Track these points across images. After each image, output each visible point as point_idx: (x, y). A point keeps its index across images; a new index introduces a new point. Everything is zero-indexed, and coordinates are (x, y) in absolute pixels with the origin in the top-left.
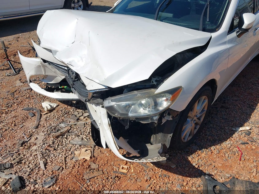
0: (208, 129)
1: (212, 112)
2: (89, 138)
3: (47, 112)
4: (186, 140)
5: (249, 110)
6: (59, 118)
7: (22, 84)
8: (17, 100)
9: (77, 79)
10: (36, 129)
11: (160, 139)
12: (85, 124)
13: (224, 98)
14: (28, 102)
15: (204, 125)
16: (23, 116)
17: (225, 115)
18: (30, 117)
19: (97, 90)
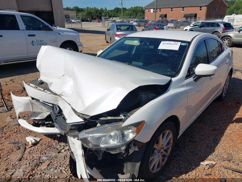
0: (176, 162)
1: (180, 146)
2: (68, 170)
3: (31, 146)
4: (155, 171)
5: (213, 144)
6: (41, 151)
7: (12, 120)
8: (5, 134)
9: (60, 114)
10: (19, 161)
11: (129, 169)
12: (65, 156)
13: (192, 133)
14: (15, 137)
15: (173, 157)
16: (9, 149)
17: (192, 148)
18: (15, 150)
19: (75, 123)
